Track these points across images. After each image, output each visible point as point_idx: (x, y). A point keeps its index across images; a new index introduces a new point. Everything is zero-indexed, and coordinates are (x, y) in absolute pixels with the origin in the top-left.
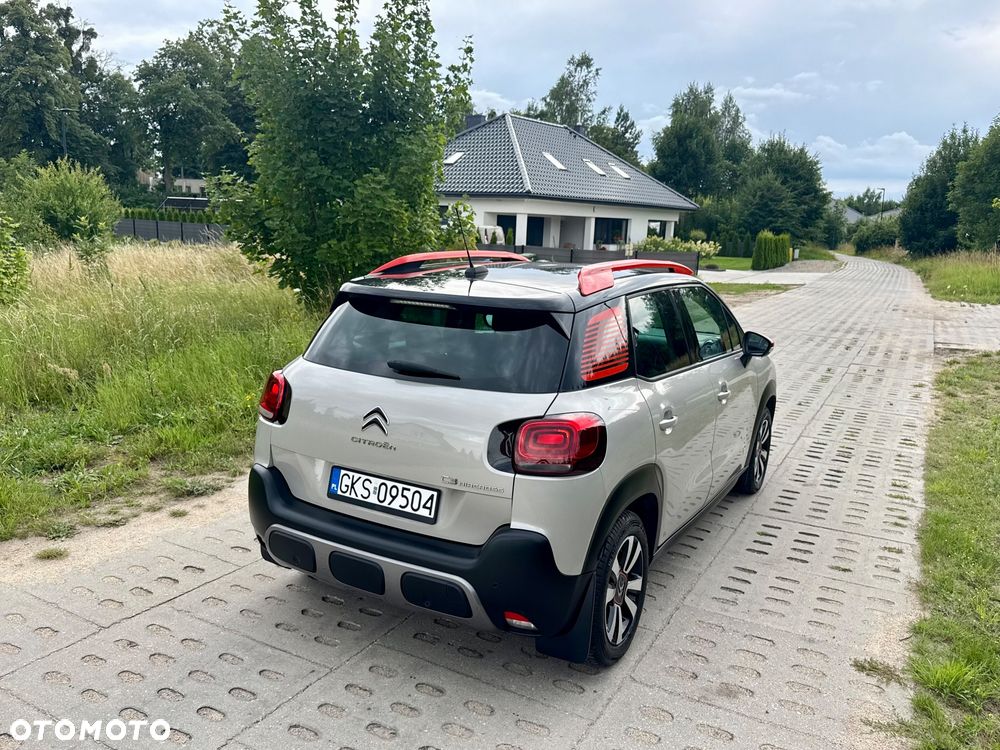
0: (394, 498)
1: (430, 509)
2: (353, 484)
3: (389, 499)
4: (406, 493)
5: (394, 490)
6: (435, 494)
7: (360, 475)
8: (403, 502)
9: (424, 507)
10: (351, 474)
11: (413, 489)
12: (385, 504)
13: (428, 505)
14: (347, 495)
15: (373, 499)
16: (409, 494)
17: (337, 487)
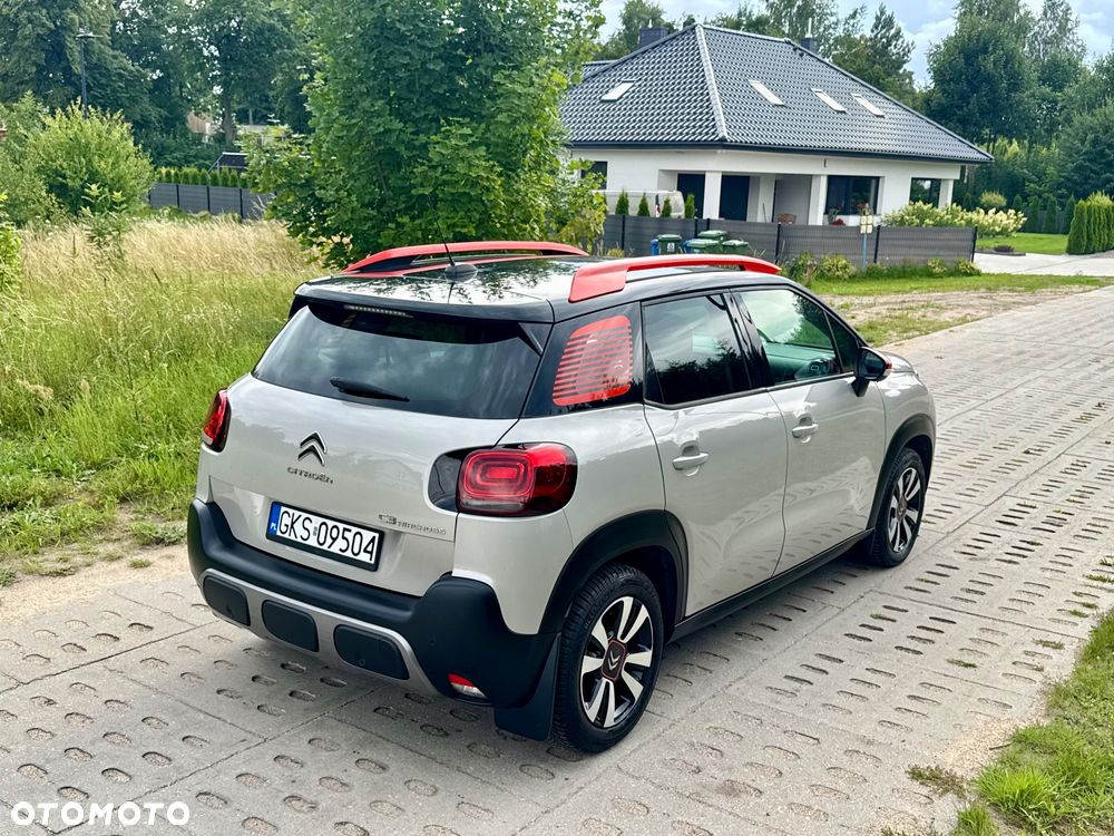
0: (334, 540)
1: (371, 553)
2: (293, 523)
3: (329, 541)
4: (347, 534)
5: (335, 530)
6: (377, 535)
7: (300, 513)
8: (343, 544)
9: (365, 551)
10: (291, 511)
11: (354, 530)
12: (325, 547)
13: (369, 549)
14: (286, 536)
15: (312, 542)
16: (349, 536)
17: (276, 527)
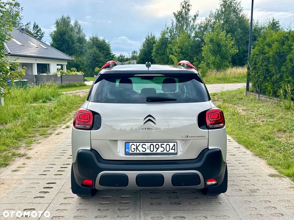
0: (158, 149)
1: (174, 149)
2: (137, 148)
3: (155, 149)
4: (162, 146)
5: (157, 146)
6: (176, 143)
7: (139, 143)
8: (162, 149)
9: (172, 149)
10: (135, 144)
11: (166, 144)
12: (154, 152)
13: (174, 148)
14: (135, 152)
15: (148, 151)
16: (164, 146)
17: (129, 150)
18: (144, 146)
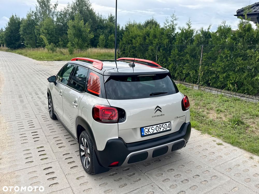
0: (160, 129)
2: (148, 130)
3: (159, 129)
4: (163, 126)
5: (160, 126)
7: (149, 127)
8: (163, 128)
9: (168, 127)
10: (147, 128)
11: (164, 124)
12: (159, 131)
13: (169, 126)
14: (148, 134)
15: (155, 132)
16: (164, 126)
17: (144, 133)
18: (153, 128)
